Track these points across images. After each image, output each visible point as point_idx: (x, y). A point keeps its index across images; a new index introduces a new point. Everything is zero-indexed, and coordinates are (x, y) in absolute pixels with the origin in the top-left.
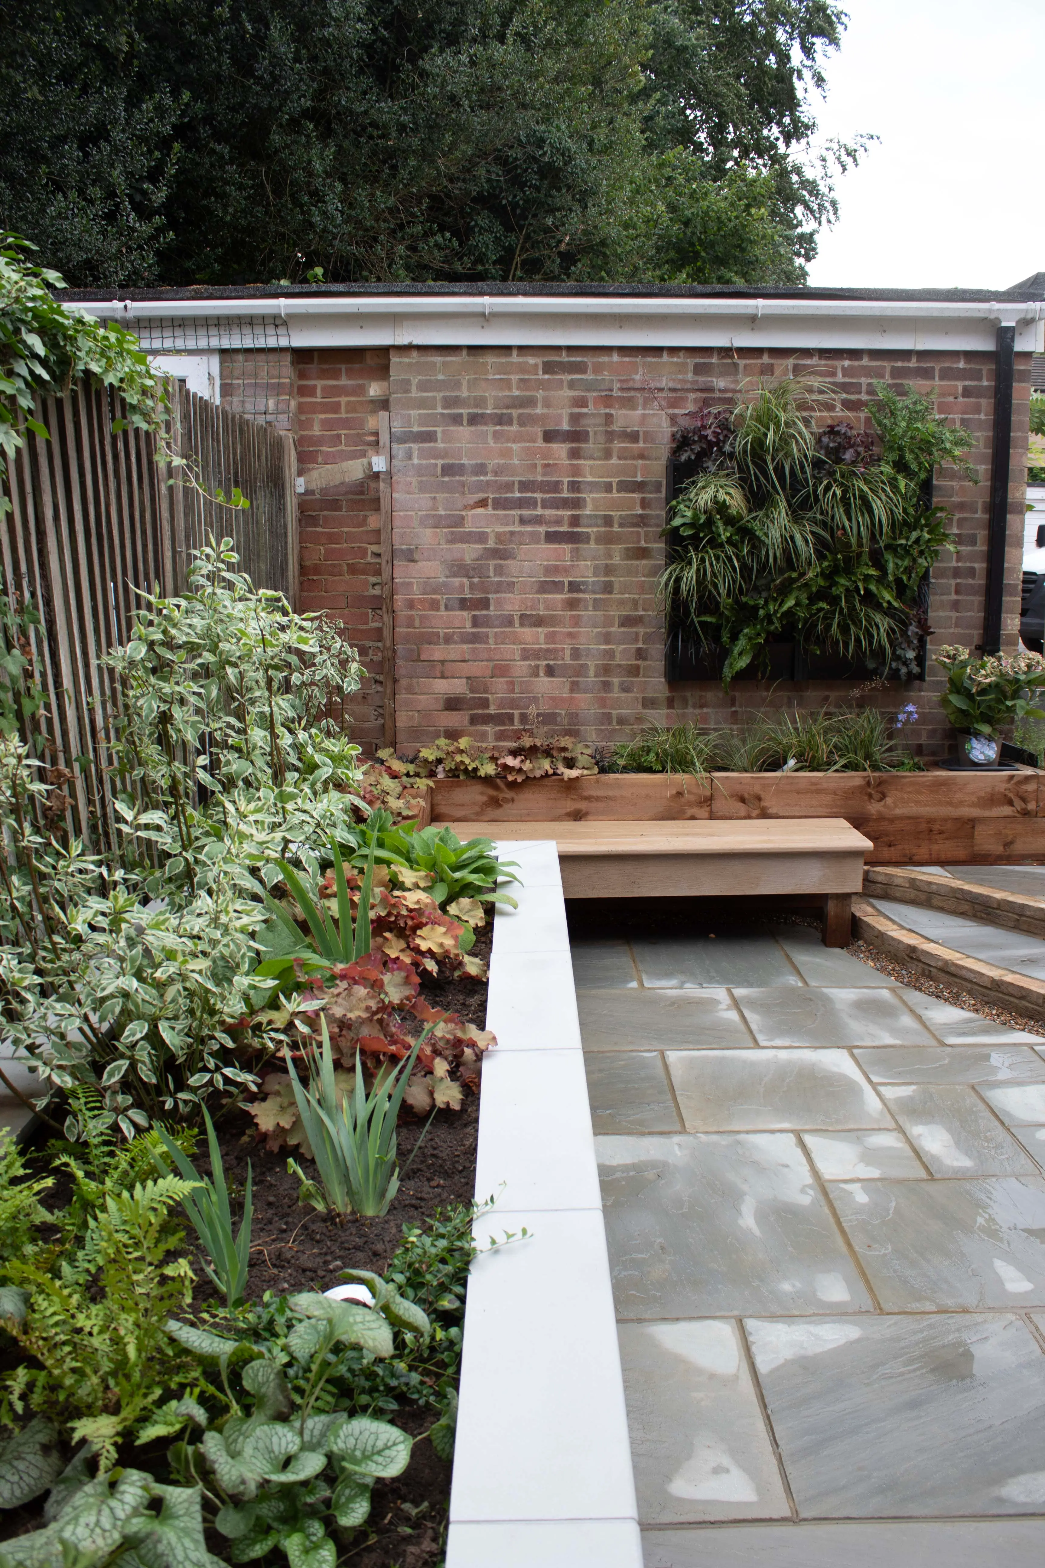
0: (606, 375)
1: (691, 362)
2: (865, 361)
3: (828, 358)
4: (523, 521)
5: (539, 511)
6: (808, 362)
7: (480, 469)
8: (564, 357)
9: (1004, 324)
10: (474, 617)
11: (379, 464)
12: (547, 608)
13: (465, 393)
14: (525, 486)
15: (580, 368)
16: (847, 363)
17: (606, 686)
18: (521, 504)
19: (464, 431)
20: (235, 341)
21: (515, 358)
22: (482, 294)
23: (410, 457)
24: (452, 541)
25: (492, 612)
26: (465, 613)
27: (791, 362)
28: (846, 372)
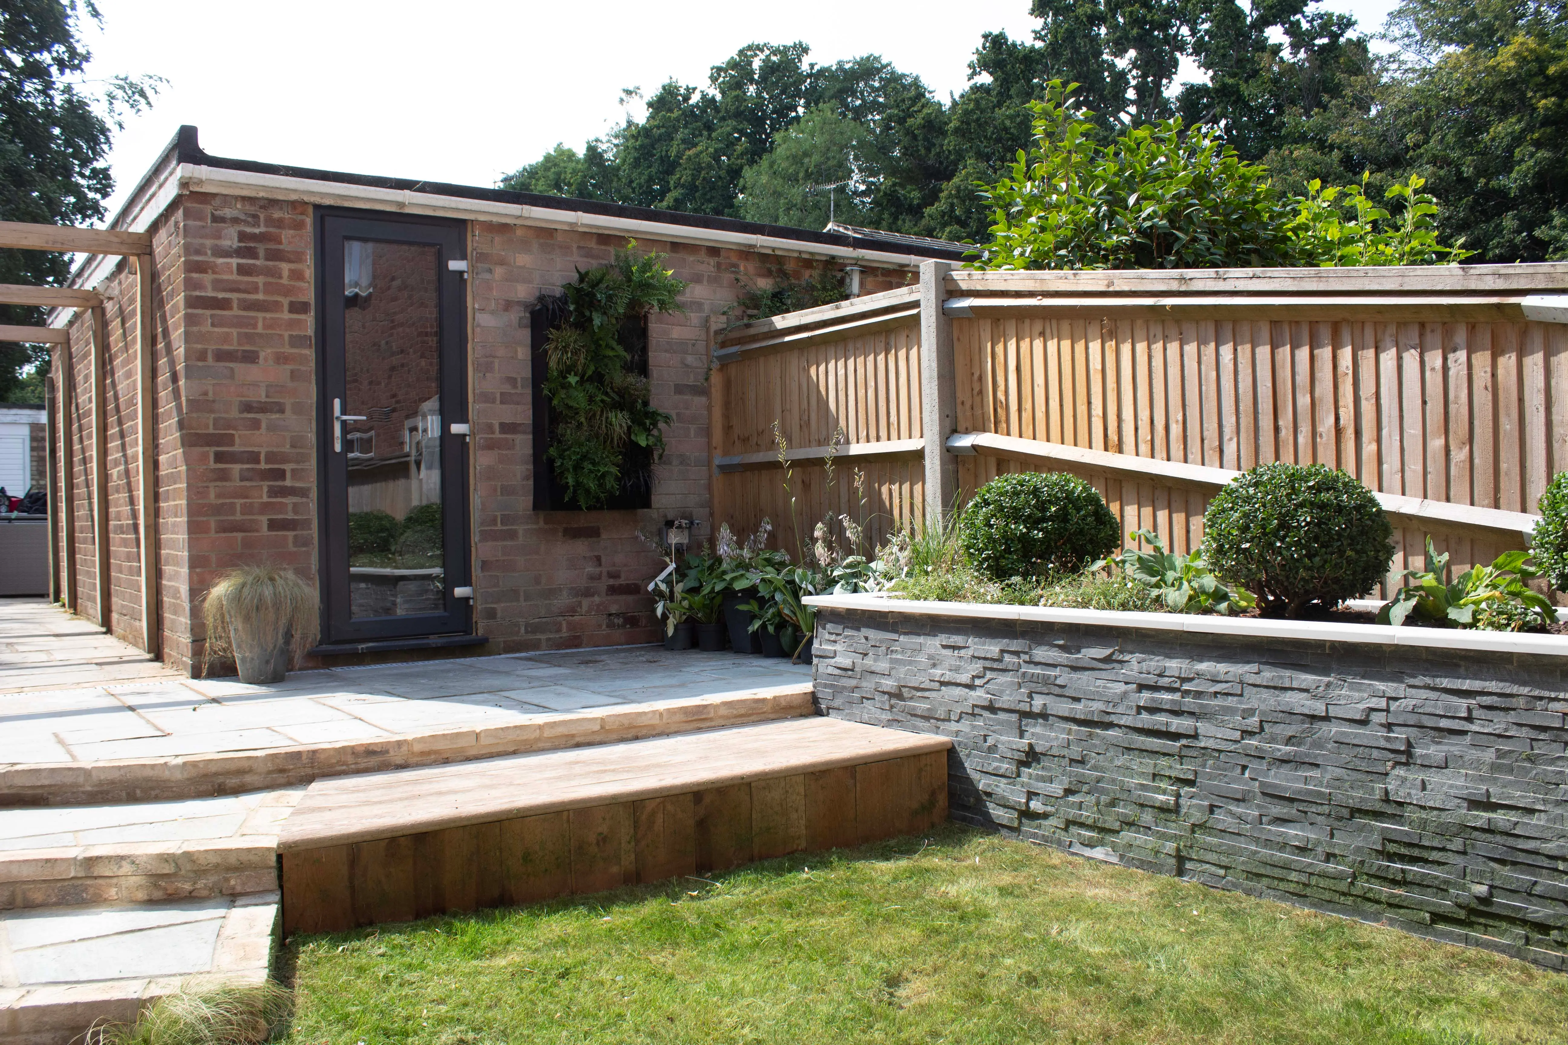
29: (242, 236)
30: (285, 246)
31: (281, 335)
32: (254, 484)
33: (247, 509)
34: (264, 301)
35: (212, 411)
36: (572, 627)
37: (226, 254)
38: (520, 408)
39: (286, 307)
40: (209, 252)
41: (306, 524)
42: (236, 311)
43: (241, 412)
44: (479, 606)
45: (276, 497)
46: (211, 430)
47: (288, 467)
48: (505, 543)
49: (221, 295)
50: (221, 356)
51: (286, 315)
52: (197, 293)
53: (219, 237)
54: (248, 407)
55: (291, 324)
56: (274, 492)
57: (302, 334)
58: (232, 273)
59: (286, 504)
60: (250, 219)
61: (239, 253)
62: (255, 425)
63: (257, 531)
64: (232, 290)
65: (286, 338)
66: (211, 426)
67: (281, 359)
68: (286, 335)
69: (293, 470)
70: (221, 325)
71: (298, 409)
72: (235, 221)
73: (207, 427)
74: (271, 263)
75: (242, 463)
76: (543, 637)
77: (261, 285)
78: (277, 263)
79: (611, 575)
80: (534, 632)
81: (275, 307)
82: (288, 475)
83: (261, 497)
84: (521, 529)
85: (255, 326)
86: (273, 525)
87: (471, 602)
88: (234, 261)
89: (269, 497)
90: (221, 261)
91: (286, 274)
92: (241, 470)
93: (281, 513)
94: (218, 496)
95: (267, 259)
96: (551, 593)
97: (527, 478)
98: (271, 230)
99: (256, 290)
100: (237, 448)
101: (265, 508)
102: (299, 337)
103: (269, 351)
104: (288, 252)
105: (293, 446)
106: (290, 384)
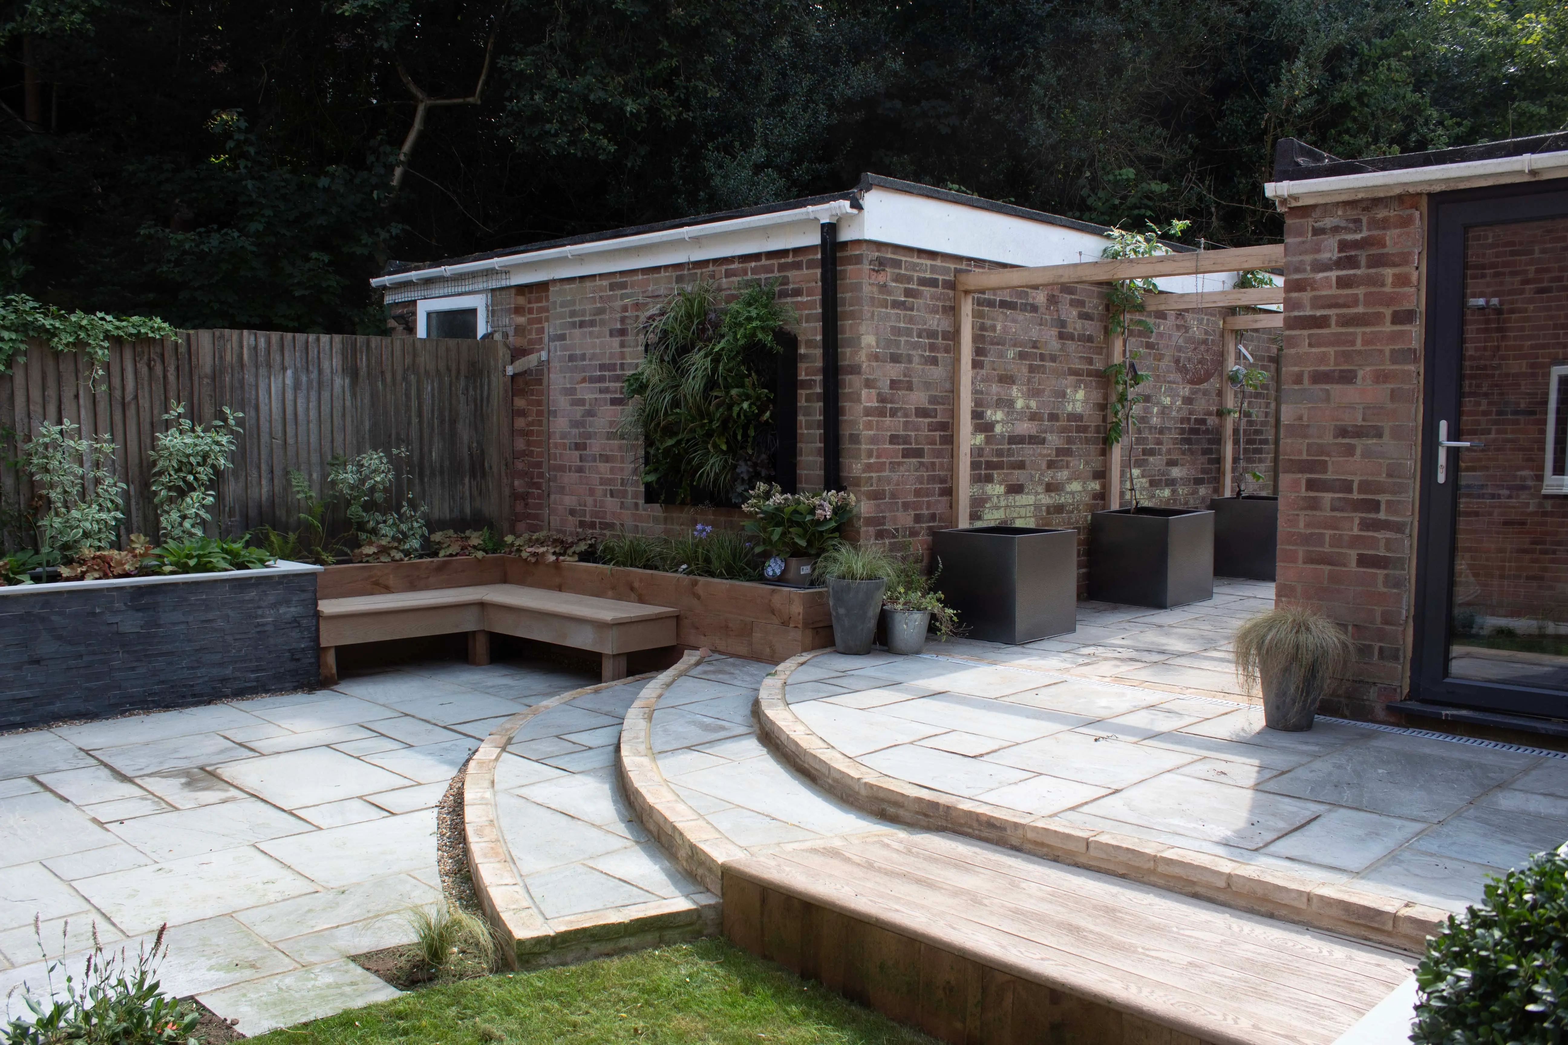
0: (637, 289)
1: (674, 274)
2: (764, 262)
3: (742, 262)
4: (601, 391)
5: (607, 384)
6: (732, 266)
7: (583, 357)
8: (619, 279)
9: (822, 221)
10: (581, 455)
11: (544, 355)
12: (611, 450)
13: (577, 308)
14: (602, 367)
15: (623, 286)
16: (753, 264)
17: (636, 504)
18: (601, 379)
19: (577, 332)
20: (494, 284)
21: (598, 282)
22: (583, 242)
23: (556, 351)
24: (572, 405)
25: (588, 452)
26: (577, 453)
27: (724, 268)
28: (754, 271)
29: (1343, 246)
30: (1390, 249)
31: (1381, 351)
32: (1346, 515)
33: (1337, 541)
34: (1364, 314)
35: (1305, 436)
37: (1326, 267)
39: (1388, 318)
40: (1309, 268)
41: (1398, 563)
42: (1334, 329)
43: (1336, 437)
45: (1368, 530)
46: (1305, 457)
47: (1383, 498)
49: (1319, 313)
50: (1319, 378)
51: (1388, 328)
52: (1296, 313)
53: (1318, 251)
54: (1343, 432)
55: (1394, 337)
56: (1366, 525)
57: (1405, 347)
58: (1331, 287)
59: (1379, 539)
60: (1351, 225)
61: (1339, 264)
62: (1350, 451)
63: (1345, 565)
64: (1330, 306)
65: (1387, 353)
66: (1305, 453)
67: (1381, 377)
68: (1387, 349)
69: (1388, 502)
70: (1319, 345)
71: (1397, 433)
72: (1336, 229)
73: (1300, 453)
74: (1373, 271)
75: (1334, 492)
77: (1361, 297)
78: (1380, 270)
81: (1377, 318)
82: (1383, 507)
83: (1352, 530)
85: (1353, 343)
86: (1363, 561)
88: (1333, 275)
89: (1361, 530)
90: (1321, 275)
91: (1389, 280)
92: (1333, 499)
93: (1373, 548)
94: (1307, 525)
95: (1369, 267)
98: (1375, 233)
99: (1356, 303)
100: (1329, 476)
101: (1355, 541)
102: (1402, 351)
103: (1368, 369)
104: (1393, 255)
105: (1389, 475)
106: (1389, 405)
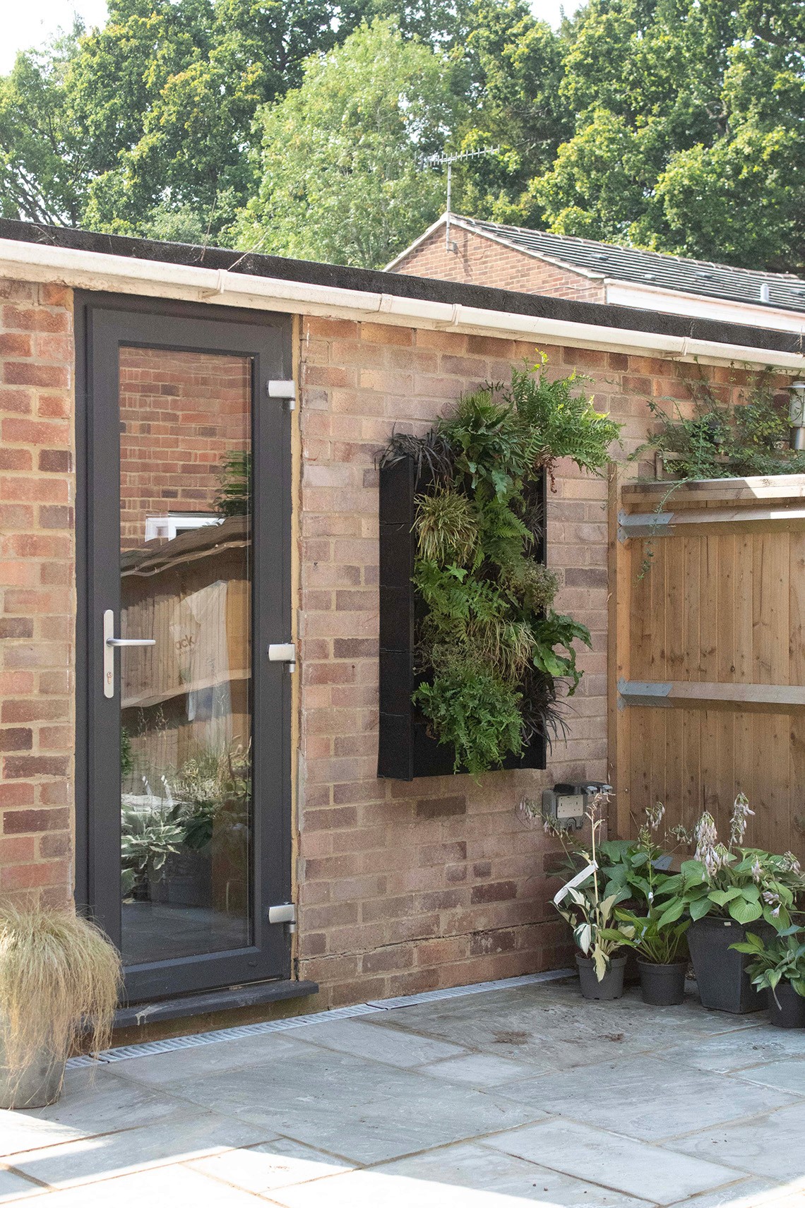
30: (34, 359)
31: (27, 508)
34: (3, 451)
36: (426, 956)
38: (363, 615)
39: (36, 461)
41: (61, 820)
44: (301, 933)
45: (17, 775)
47: (35, 726)
48: (339, 831)
51: (35, 474)
55: (45, 489)
56: (14, 767)
57: (57, 504)
59: (31, 787)
65: (36, 513)
67: (27, 547)
68: (36, 505)
69: (42, 730)
71: (51, 630)
74: (13, 387)
76: (386, 976)
78: (22, 387)
79: (481, 872)
80: (375, 969)
81: (19, 460)
82: (36, 738)
84: (360, 806)
86: (12, 821)
87: (292, 928)
89: (7, 775)
91: (35, 404)
93: (23, 802)
95: (8, 381)
96: (397, 906)
97: (369, 726)
98: (15, 331)
101: (2, 795)
102: (55, 510)
103: (9, 533)
104: (39, 368)
105: (43, 691)
106: (40, 589)
